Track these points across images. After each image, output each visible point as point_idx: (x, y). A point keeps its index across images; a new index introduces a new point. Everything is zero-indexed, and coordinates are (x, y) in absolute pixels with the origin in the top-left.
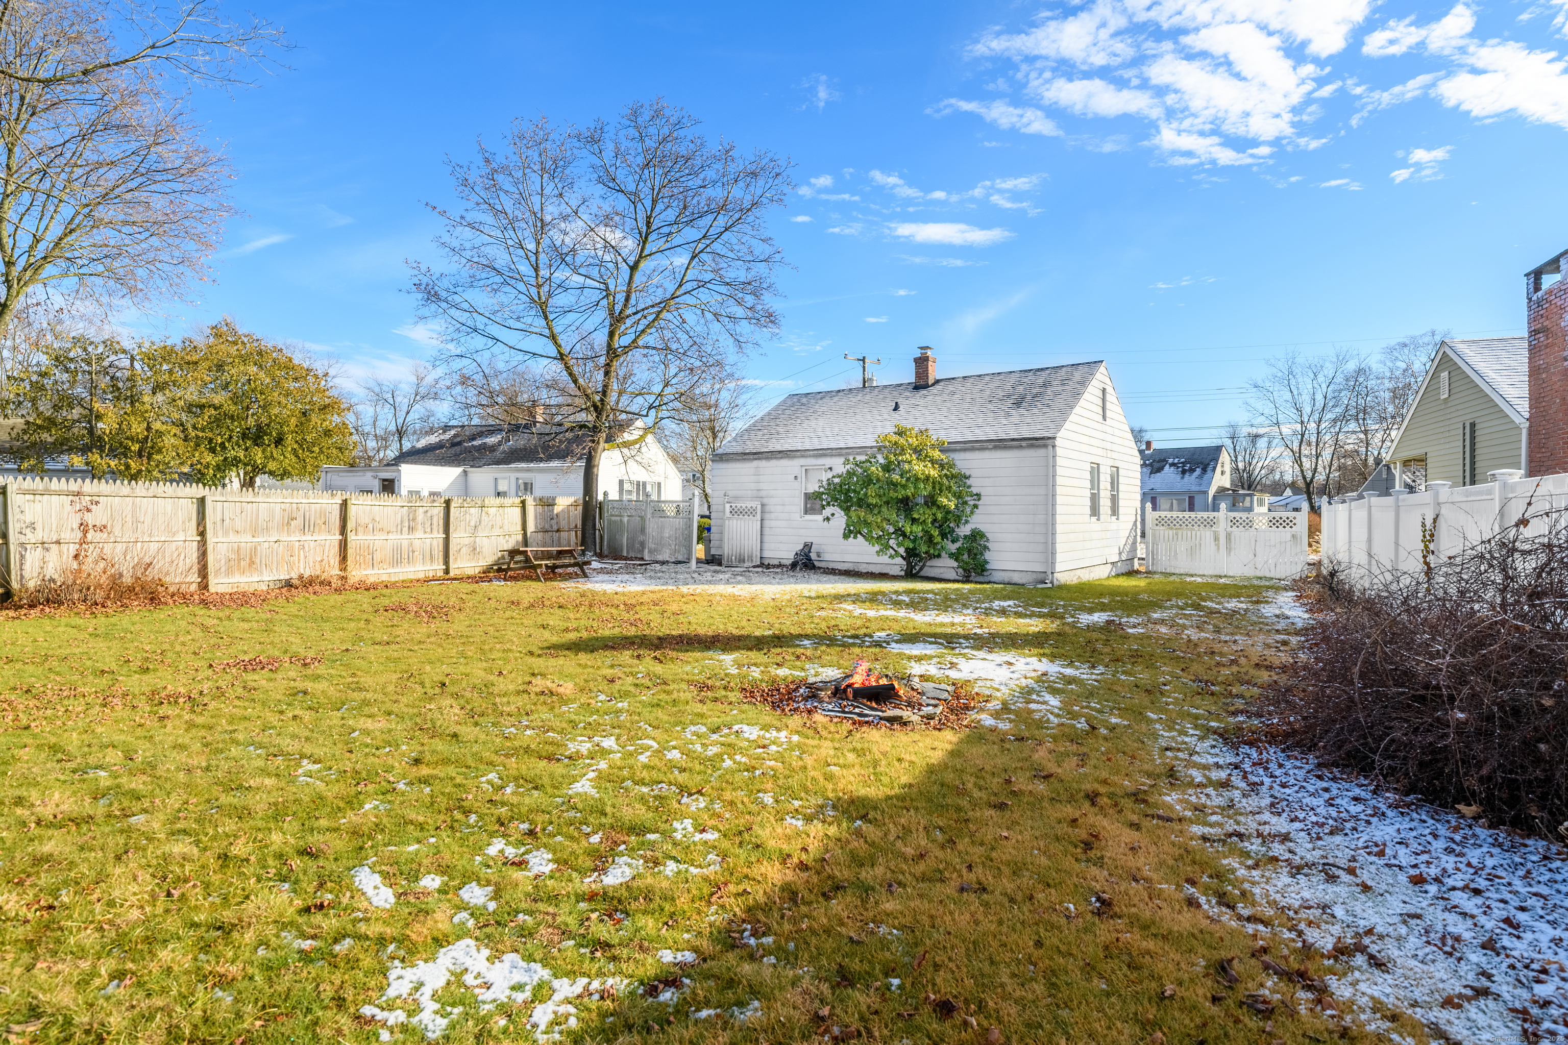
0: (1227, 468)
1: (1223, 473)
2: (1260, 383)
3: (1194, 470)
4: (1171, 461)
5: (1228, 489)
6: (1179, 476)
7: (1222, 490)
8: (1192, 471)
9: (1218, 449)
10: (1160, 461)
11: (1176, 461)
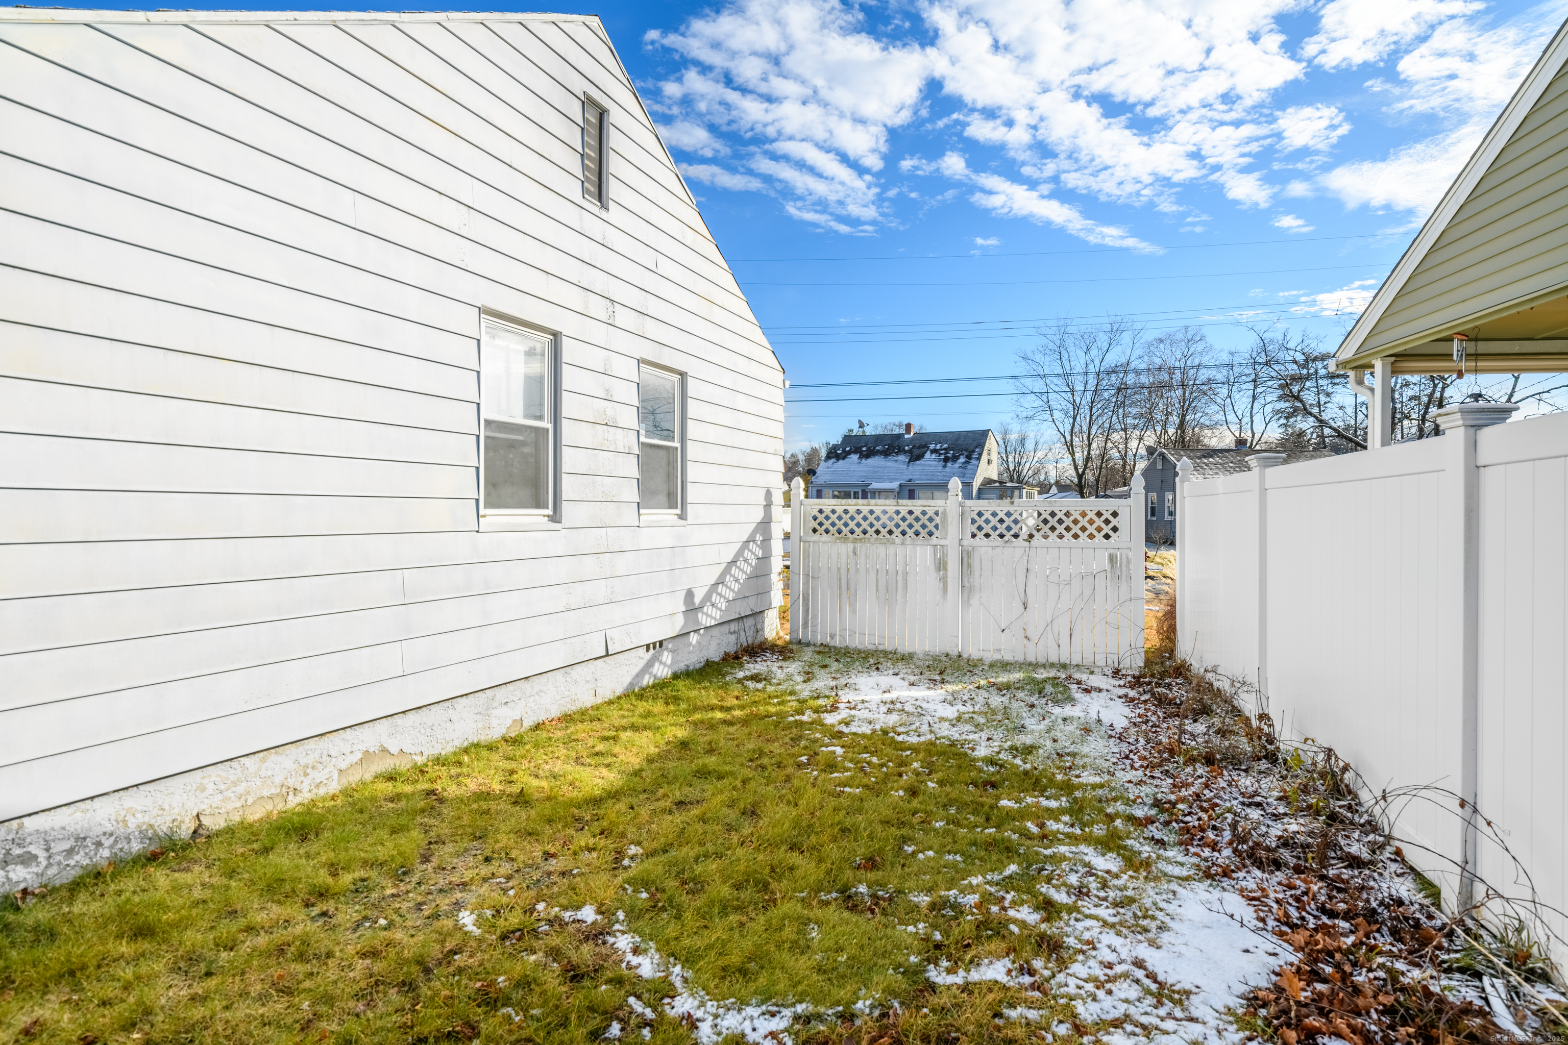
0: (994, 457)
1: (989, 462)
2: (1030, 355)
3: (957, 458)
4: (932, 446)
5: (995, 481)
6: (940, 466)
7: (988, 482)
8: (955, 458)
9: (984, 434)
10: (921, 447)
11: (938, 447)
